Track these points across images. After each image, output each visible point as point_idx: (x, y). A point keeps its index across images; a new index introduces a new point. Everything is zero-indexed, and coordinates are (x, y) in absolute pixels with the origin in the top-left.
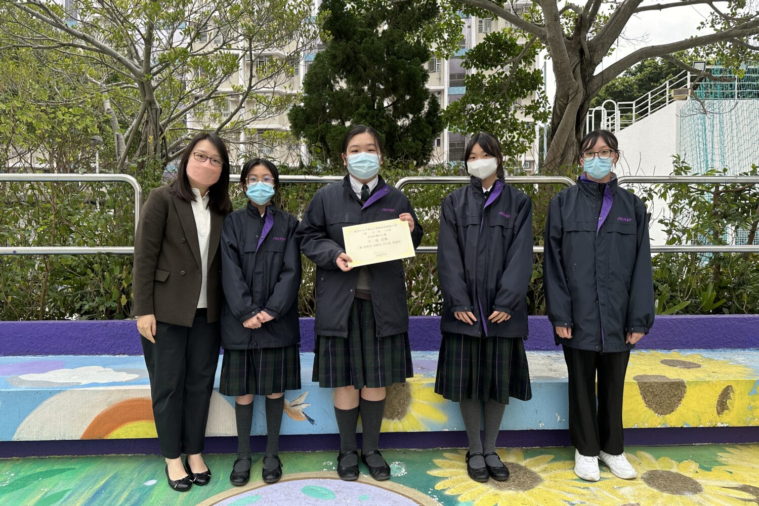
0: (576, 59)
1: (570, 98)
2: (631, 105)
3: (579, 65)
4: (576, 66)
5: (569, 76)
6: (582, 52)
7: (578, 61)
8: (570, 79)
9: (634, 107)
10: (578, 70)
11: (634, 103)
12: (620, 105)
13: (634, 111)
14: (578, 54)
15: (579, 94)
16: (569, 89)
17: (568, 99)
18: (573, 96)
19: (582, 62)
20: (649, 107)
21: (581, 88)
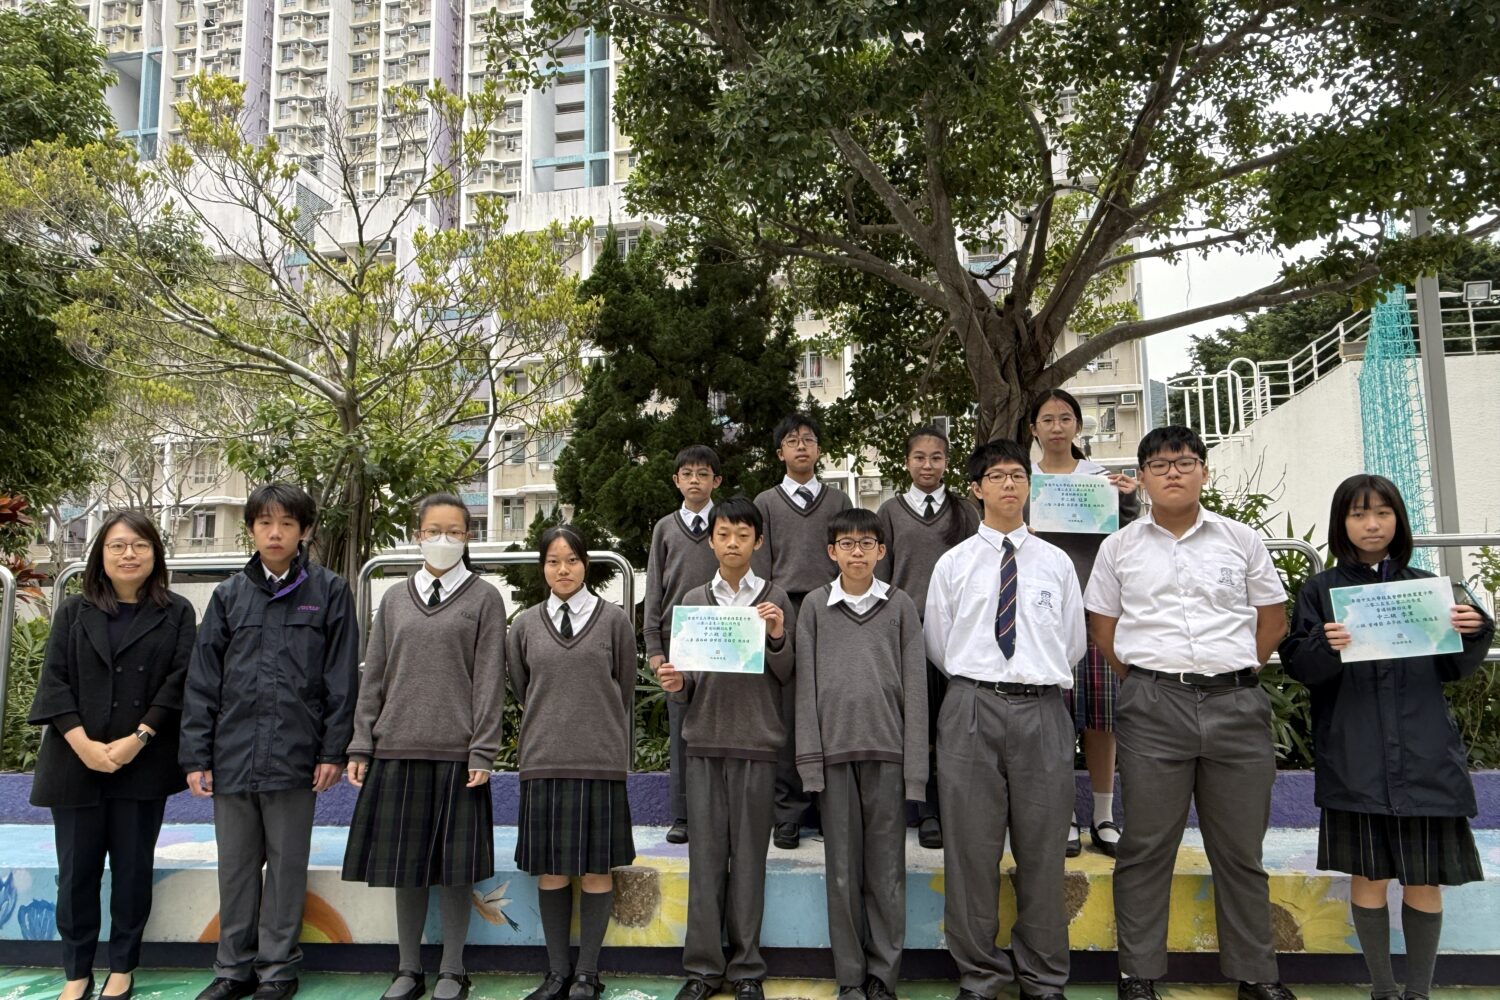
1: (998, 410)
2: (1285, 367)
3: (1013, 359)
4: (1008, 358)
6: (1017, 336)
7: (1011, 350)
9: (1291, 370)
10: (1011, 365)
11: (1289, 362)
12: (1262, 369)
13: (1291, 378)
14: (1012, 339)
16: (995, 395)
17: (995, 412)
18: (1002, 406)
19: (1017, 351)
20: (1315, 369)
21: (1019, 392)
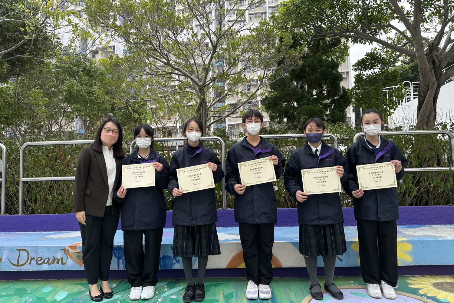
0: (432, 66)
1: (430, 87)
3: (433, 69)
4: (432, 70)
5: (429, 75)
6: (434, 62)
7: (432, 67)
8: (430, 77)
10: (433, 71)
12: (414, 84)
14: (432, 63)
15: (435, 85)
16: (429, 82)
17: (429, 88)
18: (432, 86)
19: (434, 67)
21: (436, 81)
